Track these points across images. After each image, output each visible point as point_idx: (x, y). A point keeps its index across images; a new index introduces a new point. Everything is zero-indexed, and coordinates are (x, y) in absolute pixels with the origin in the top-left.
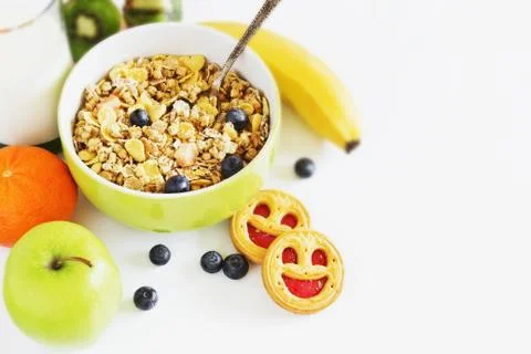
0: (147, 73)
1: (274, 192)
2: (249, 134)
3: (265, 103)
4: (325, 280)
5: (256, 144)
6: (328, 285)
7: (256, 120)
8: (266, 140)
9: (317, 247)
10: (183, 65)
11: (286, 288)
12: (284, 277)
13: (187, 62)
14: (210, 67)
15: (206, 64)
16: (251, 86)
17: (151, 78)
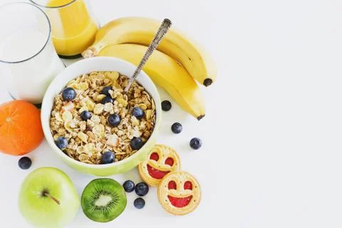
0: (87, 85)
1: (160, 146)
2: (145, 123)
3: (153, 103)
4: (191, 197)
5: (149, 128)
6: (192, 200)
7: (148, 113)
8: (154, 124)
9: (186, 180)
10: (107, 77)
11: (170, 203)
12: (169, 196)
13: (109, 75)
14: (122, 77)
15: (120, 75)
16: (145, 90)
17: (90, 87)
